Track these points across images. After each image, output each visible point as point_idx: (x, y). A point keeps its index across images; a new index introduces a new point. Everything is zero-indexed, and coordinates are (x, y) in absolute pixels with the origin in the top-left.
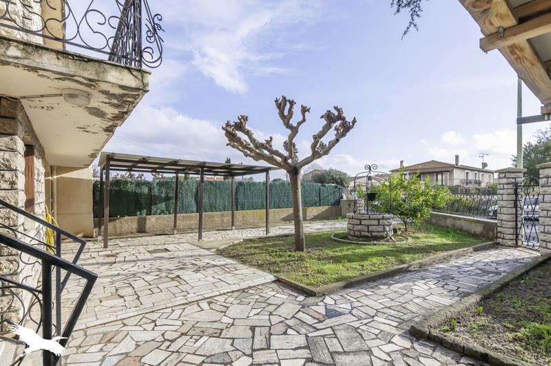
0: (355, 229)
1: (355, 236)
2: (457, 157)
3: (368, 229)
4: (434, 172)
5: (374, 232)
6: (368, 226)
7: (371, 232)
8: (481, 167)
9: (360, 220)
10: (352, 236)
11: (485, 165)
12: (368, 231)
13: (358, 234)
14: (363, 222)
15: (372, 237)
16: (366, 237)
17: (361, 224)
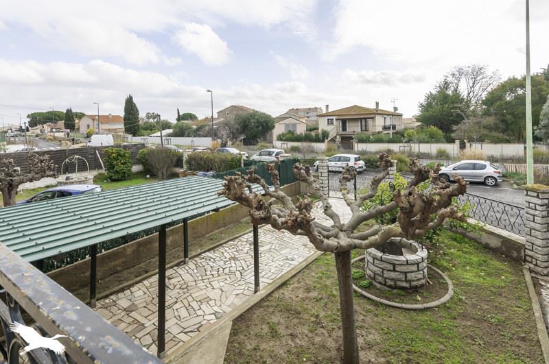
0: (385, 276)
1: (385, 285)
2: (377, 104)
3: (406, 277)
4: (358, 119)
5: (413, 281)
6: (406, 273)
7: (410, 281)
8: (393, 111)
9: (394, 265)
10: (380, 283)
11: (396, 109)
12: (406, 281)
13: (392, 283)
14: (398, 268)
15: (411, 288)
16: (403, 288)
17: (394, 270)
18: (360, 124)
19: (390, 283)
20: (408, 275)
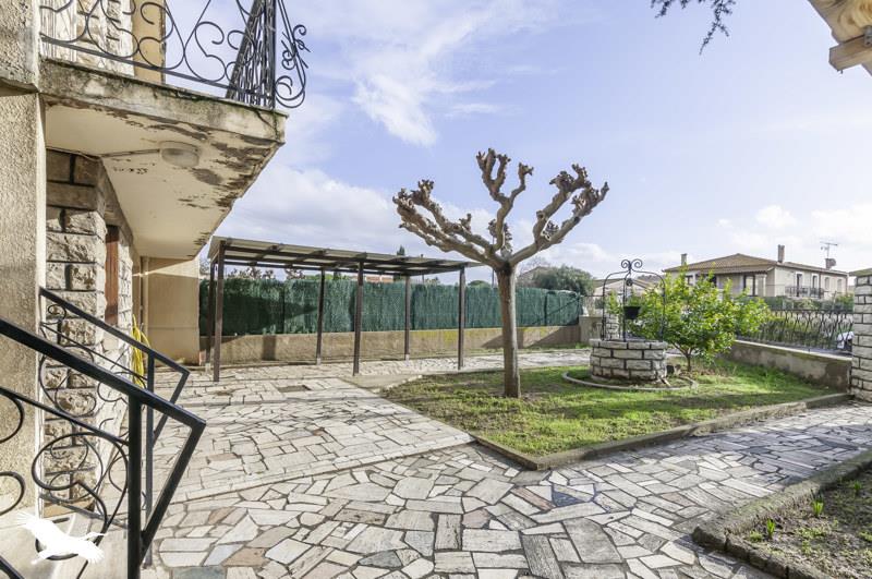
0: (602, 364)
1: (602, 376)
2: (781, 249)
3: (625, 365)
4: (739, 274)
5: (635, 370)
6: (625, 360)
7: (630, 370)
8: (824, 266)
9: (612, 350)
10: (597, 375)
11: (831, 262)
12: (625, 369)
13: (608, 372)
14: (616, 354)
15: (631, 378)
16: (621, 378)
17: (612, 357)
18: (742, 284)
19: (606, 372)
20: (628, 362)
